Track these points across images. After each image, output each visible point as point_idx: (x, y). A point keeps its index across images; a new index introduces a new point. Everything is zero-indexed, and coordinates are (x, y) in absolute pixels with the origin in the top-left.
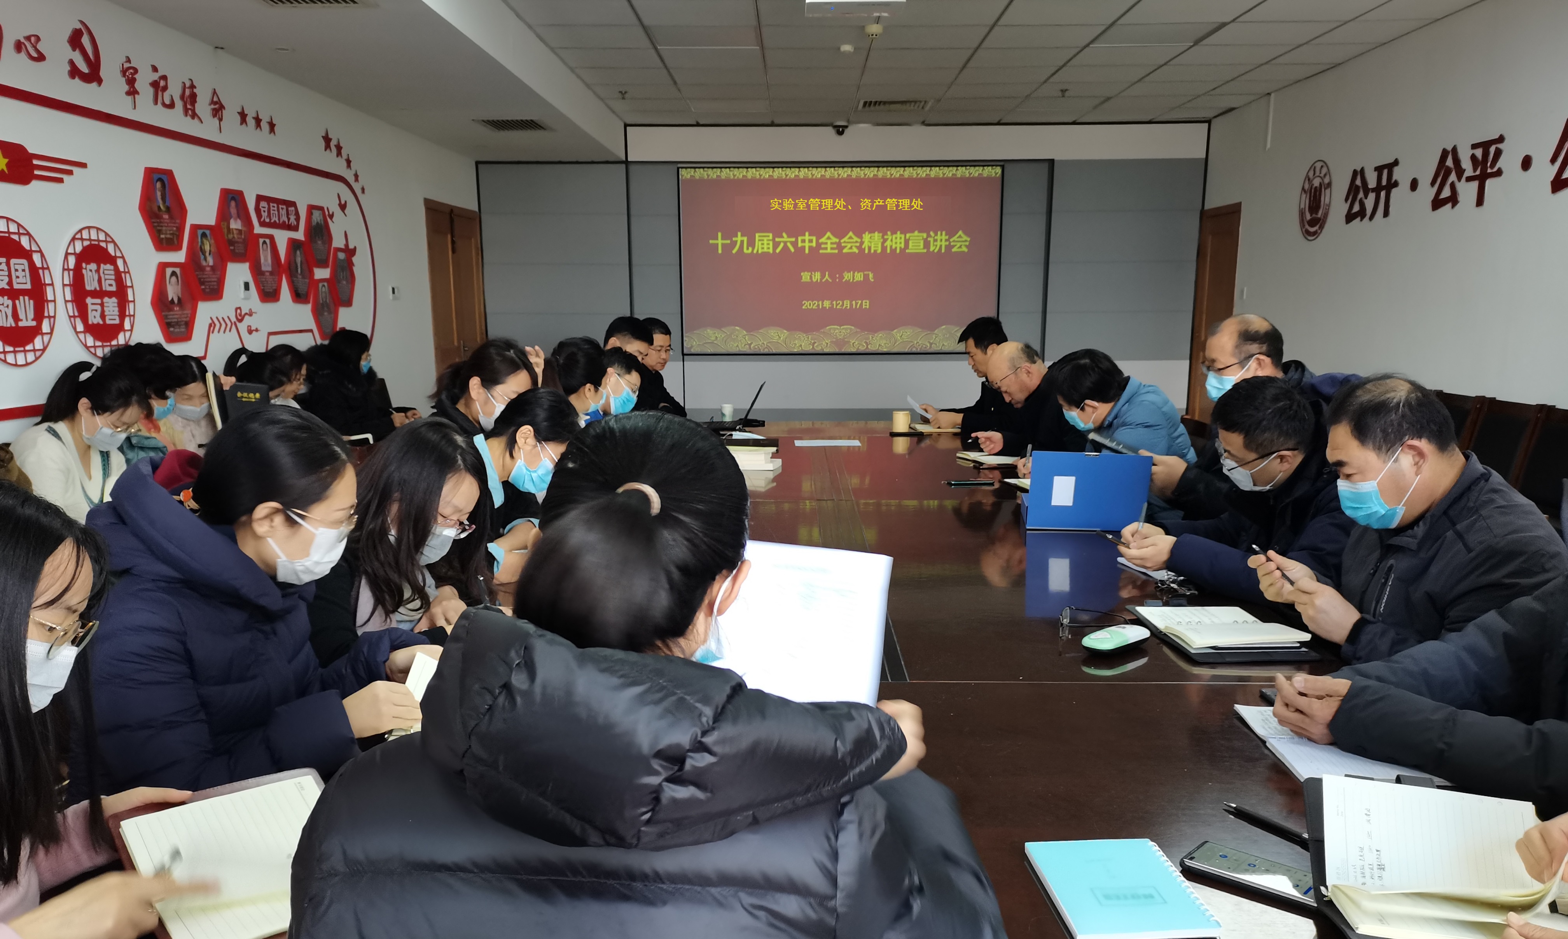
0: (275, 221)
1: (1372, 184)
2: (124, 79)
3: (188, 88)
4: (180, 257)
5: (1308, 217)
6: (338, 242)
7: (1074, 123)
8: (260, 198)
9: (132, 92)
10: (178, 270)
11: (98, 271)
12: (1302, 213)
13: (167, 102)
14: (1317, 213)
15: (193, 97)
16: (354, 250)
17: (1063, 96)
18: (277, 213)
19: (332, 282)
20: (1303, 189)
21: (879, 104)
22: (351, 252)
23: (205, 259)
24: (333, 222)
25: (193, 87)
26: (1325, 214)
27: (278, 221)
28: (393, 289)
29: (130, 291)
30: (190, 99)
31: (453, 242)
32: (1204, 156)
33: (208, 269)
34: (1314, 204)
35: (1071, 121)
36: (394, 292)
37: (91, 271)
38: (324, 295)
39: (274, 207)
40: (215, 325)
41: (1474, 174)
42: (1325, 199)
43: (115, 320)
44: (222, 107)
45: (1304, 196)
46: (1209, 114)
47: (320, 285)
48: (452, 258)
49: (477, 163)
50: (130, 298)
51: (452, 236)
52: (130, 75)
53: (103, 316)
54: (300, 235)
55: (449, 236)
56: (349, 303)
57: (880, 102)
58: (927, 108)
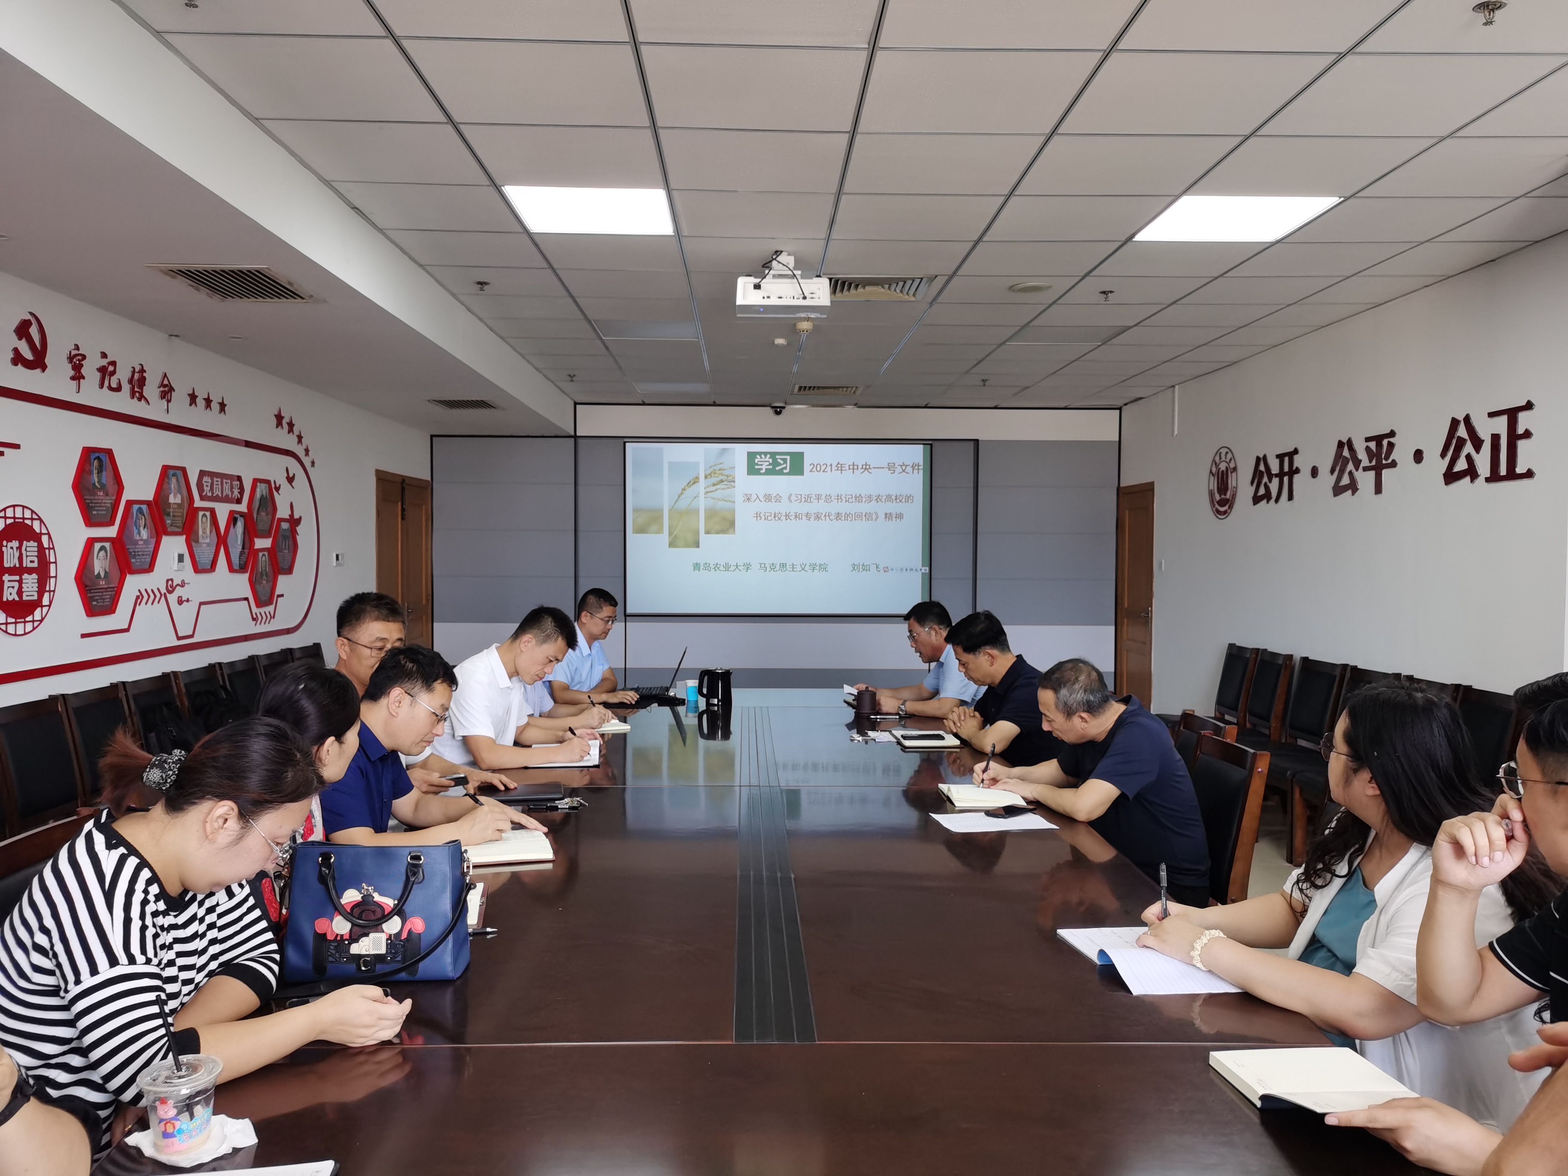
0: (218, 494)
1: (1275, 469)
2: (70, 365)
3: (137, 372)
4: (111, 532)
5: (1217, 497)
6: (283, 512)
7: (996, 408)
8: (202, 473)
9: (78, 377)
10: (107, 545)
11: (19, 548)
12: (1212, 494)
13: (114, 385)
14: (1225, 495)
15: (142, 382)
16: (299, 521)
17: (984, 385)
18: (220, 487)
19: (272, 552)
20: (1211, 472)
21: (814, 389)
22: (294, 522)
23: (139, 533)
24: (279, 494)
25: (142, 371)
26: (1233, 495)
27: (220, 495)
28: (337, 556)
29: (52, 566)
30: (138, 383)
31: (403, 510)
32: (1117, 439)
33: (141, 543)
34: (1222, 487)
35: (992, 406)
36: (337, 559)
37: (12, 548)
38: (264, 564)
39: (217, 481)
40: (143, 597)
41: (1369, 465)
42: (1232, 482)
43: (33, 596)
44: (172, 389)
45: (1212, 478)
46: (1119, 403)
47: (261, 554)
48: (402, 524)
49: (432, 436)
50: (53, 574)
51: (402, 505)
52: (76, 362)
53: (20, 592)
54: (243, 508)
55: (400, 504)
56: (289, 571)
57: (814, 387)
58: (859, 392)
